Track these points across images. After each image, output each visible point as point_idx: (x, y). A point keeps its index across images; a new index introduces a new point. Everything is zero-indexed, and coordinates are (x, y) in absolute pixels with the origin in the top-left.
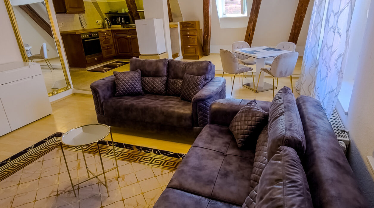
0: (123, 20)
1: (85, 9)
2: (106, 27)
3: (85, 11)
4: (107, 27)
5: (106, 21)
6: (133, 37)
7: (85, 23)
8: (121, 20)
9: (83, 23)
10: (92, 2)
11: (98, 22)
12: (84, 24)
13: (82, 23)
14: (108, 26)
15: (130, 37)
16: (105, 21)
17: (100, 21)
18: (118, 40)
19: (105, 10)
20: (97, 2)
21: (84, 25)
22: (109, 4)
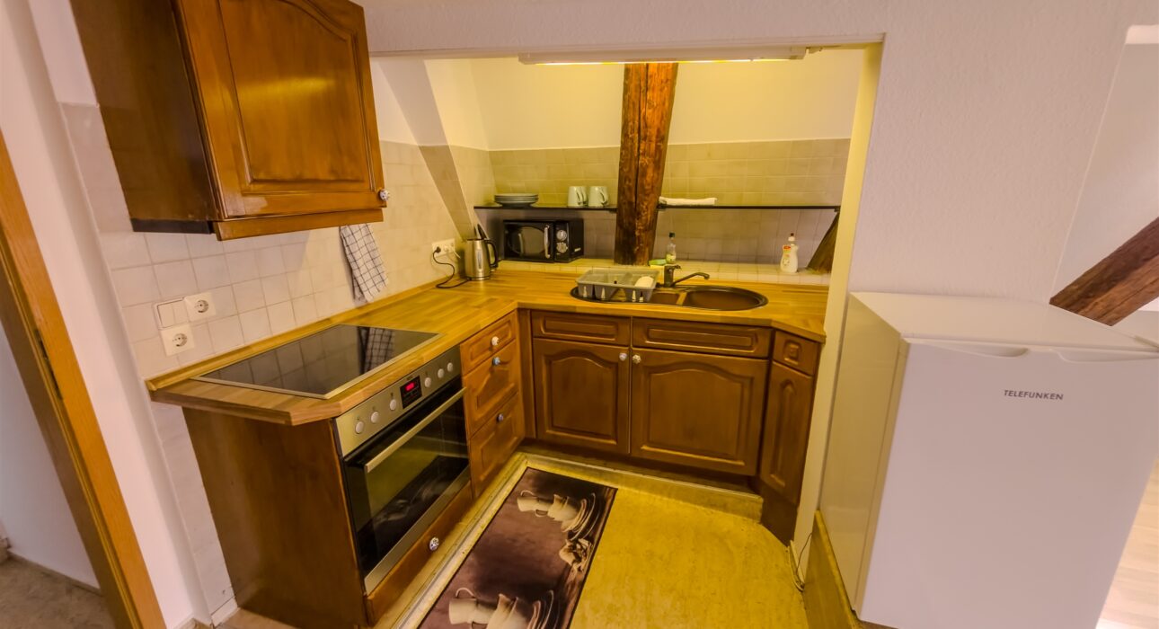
0: (565, 241)
1: (386, 194)
2: (475, 271)
3: (382, 202)
4: (481, 275)
5: (478, 244)
6: (653, 363)
7: (373, 272)
8: (553, 241)
9: (363, 269)
10: (424, 150)
11: (438, 250)
12: (367, 277)
13: (356, 273)
14: (484, 272)
15: (637, 358)
16: (474, 247)
17: (448, 245)
18: (549, 363)
19: (475, 188)
20: (447, 147)
21: (370, 284)
22: (497, 160)
